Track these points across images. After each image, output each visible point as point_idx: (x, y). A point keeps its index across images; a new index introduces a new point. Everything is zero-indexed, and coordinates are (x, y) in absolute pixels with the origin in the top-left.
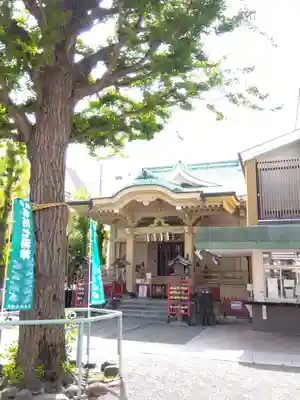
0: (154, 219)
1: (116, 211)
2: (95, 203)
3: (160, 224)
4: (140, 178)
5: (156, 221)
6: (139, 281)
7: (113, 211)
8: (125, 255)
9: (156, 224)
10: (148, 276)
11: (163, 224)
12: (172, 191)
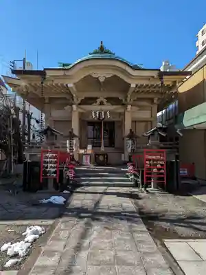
0: (97, 98)
1: (70, 85)
2: (49, 73)
3: (101, 103)
4: (96, 53)
5: (98, 101)
6: (82, 151)
7: (67, 85)
8: (72, 129)
9: (98, 103)
10: (90, 147)
11: (105, 103)
12: (131, 67)
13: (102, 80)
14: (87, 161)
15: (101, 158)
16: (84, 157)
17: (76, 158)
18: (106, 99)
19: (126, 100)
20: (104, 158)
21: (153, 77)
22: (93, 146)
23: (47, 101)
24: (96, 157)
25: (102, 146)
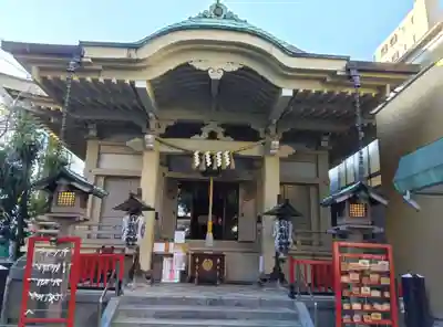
1: (138, 85)
3: (213, 136)
4: (204, 17)
5: (206, 131)
6: (160, 248)
7: (132, 84)
8: (140, 191)
9: (205, 134)
10: (180, 236)
11: (220, 135)
12: (283, 49)
13: (216, 75)
14: (172, 271)
16: (166, 261)
17: (145, 264)
18: (223, 126)
19: (267, 132)
21: (333, 73)
22: (186, 238)
23: (93, 133)
24: (194, 263)
25: (210, 235)
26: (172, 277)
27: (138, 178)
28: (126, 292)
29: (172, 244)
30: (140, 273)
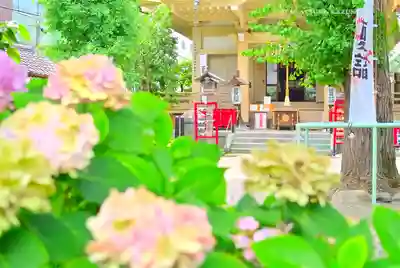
1: (234, 8)
6: (254, 108)
7: (229, 8)
8: (238, 72)
10: (267, 100)
15: (286, 118)
16: (257, 116)
17: (245, 118)
20: (291, 118)
22: (272, 101)
24: (276, 116)
25: (287, 98)
26: (261, 125)
27: (236, 55)
28: (237, 132)
29: (261, 106)
30: (243, 123)
